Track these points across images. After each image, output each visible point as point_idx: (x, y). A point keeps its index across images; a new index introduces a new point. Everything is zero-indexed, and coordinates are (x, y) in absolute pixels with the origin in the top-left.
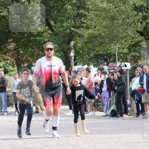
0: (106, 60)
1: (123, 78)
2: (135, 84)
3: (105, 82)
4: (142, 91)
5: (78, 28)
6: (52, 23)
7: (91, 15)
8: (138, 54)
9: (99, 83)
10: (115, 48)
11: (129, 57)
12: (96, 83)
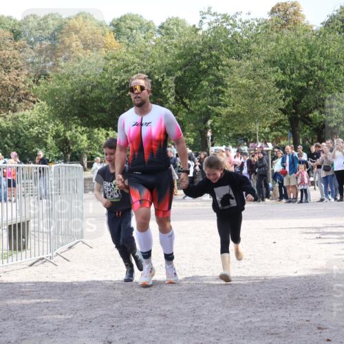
0: (246, 140)
1: (265, 159)
2: (277, 167)
3: (245, 164)
4: (284, 173)
5: (216, 105)
6: (187, 101)
7: (230, 91)
8: (280, 134)
9: (239, 165)
10: (255, 127)
11: (270, 137)
12: (235, 166)
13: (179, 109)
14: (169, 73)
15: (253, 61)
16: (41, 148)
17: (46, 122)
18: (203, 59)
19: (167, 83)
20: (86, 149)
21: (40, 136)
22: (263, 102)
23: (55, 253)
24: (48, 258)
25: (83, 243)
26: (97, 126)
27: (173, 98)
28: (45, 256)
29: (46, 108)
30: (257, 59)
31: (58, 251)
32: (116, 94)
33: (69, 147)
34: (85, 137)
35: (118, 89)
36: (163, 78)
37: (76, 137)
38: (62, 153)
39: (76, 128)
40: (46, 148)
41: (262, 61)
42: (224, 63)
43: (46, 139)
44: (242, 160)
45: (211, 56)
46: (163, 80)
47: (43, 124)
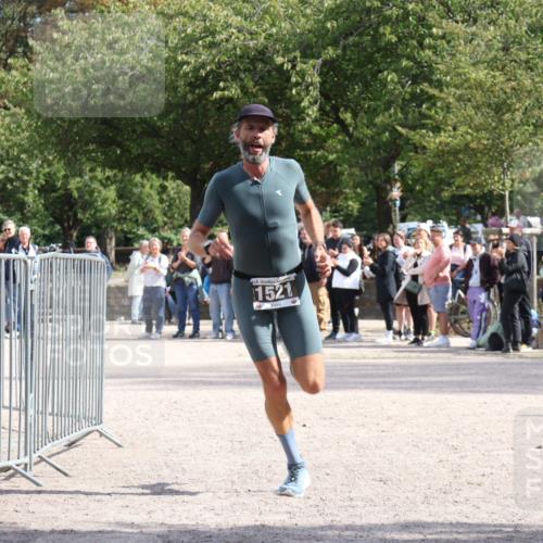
9: (462, 266)
10: (503, 180)
11: (537, 204)
12: (454, 267)
13: (328, 136)
14: (308, 52)
15: (503, 28)
16: (10, 215)
17: (23, 156)
18: (387, 20)
19: (302, 74)
20: (114, 220)
21: (9, 186)
22: (522, 123)
23: (35, 457)
24: (20, 469)
25: (101, 434)
26: (140, 169)
27: (315, 108)
28: (12, 463)
29: (25, 123)
30: (512, 23)
31: (43, 452)
32: (185, 97)
33: (75, 215)
34: (111, 193)
35: (190, 84)
36: (293, 61)
37: (92, 192)
38: (58, 227)
39: (92, 170)
40: (23, 214)
41: (525, 28)
42: (434, 30)
43: (24, 193)
44: (470, 254)
45: (407, 14)
46: (294, 67)
47: (17, 159)
